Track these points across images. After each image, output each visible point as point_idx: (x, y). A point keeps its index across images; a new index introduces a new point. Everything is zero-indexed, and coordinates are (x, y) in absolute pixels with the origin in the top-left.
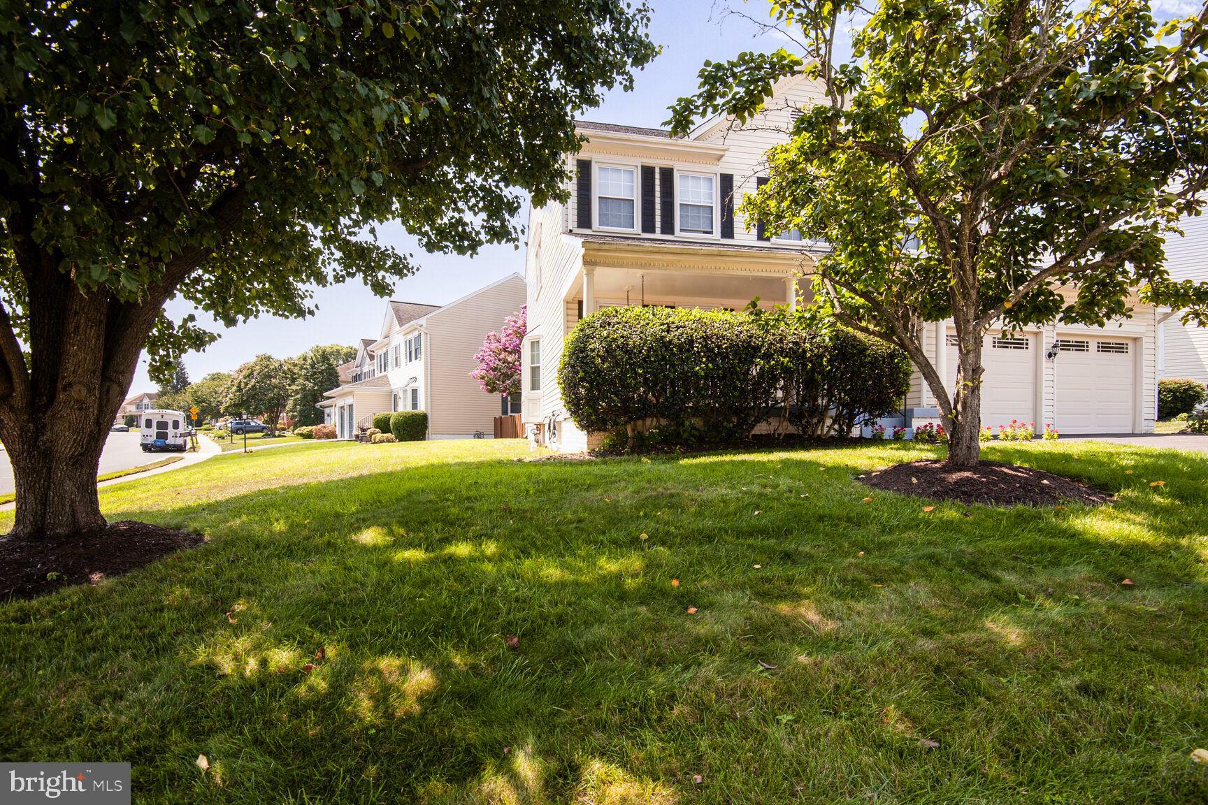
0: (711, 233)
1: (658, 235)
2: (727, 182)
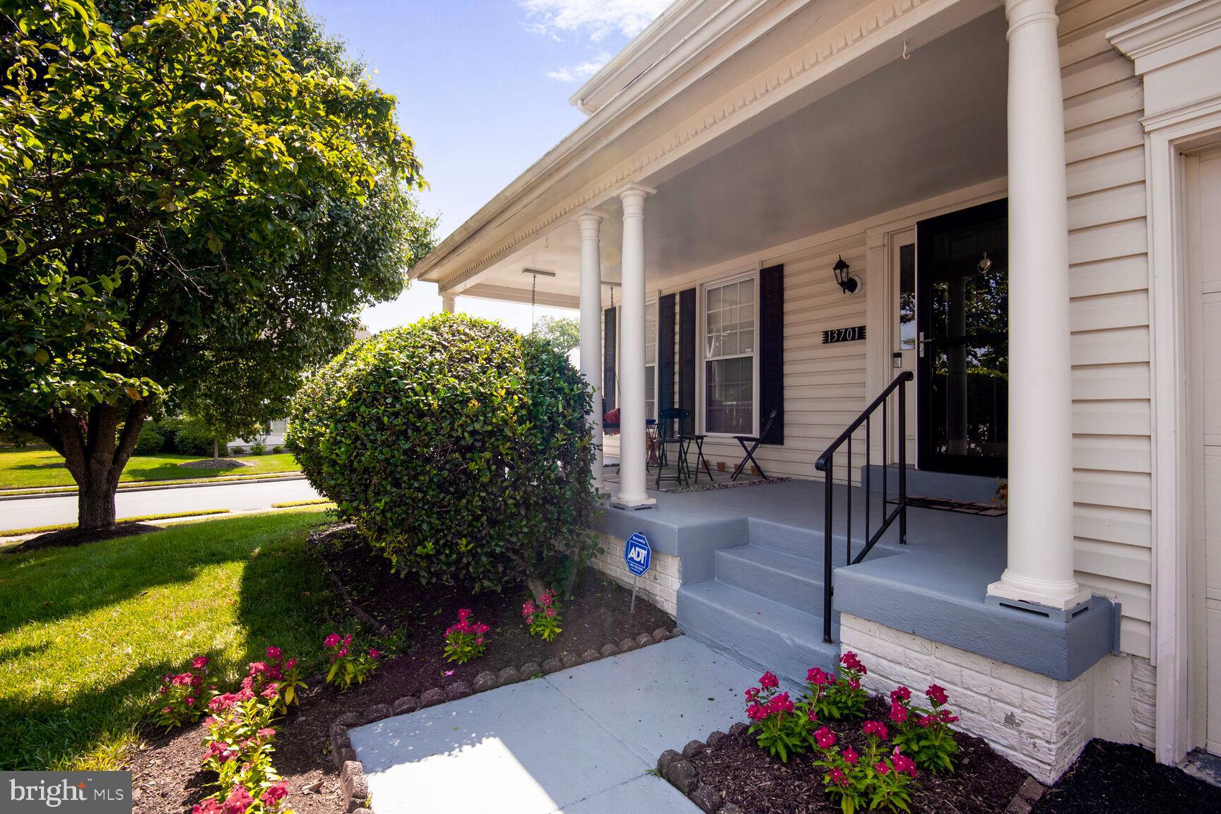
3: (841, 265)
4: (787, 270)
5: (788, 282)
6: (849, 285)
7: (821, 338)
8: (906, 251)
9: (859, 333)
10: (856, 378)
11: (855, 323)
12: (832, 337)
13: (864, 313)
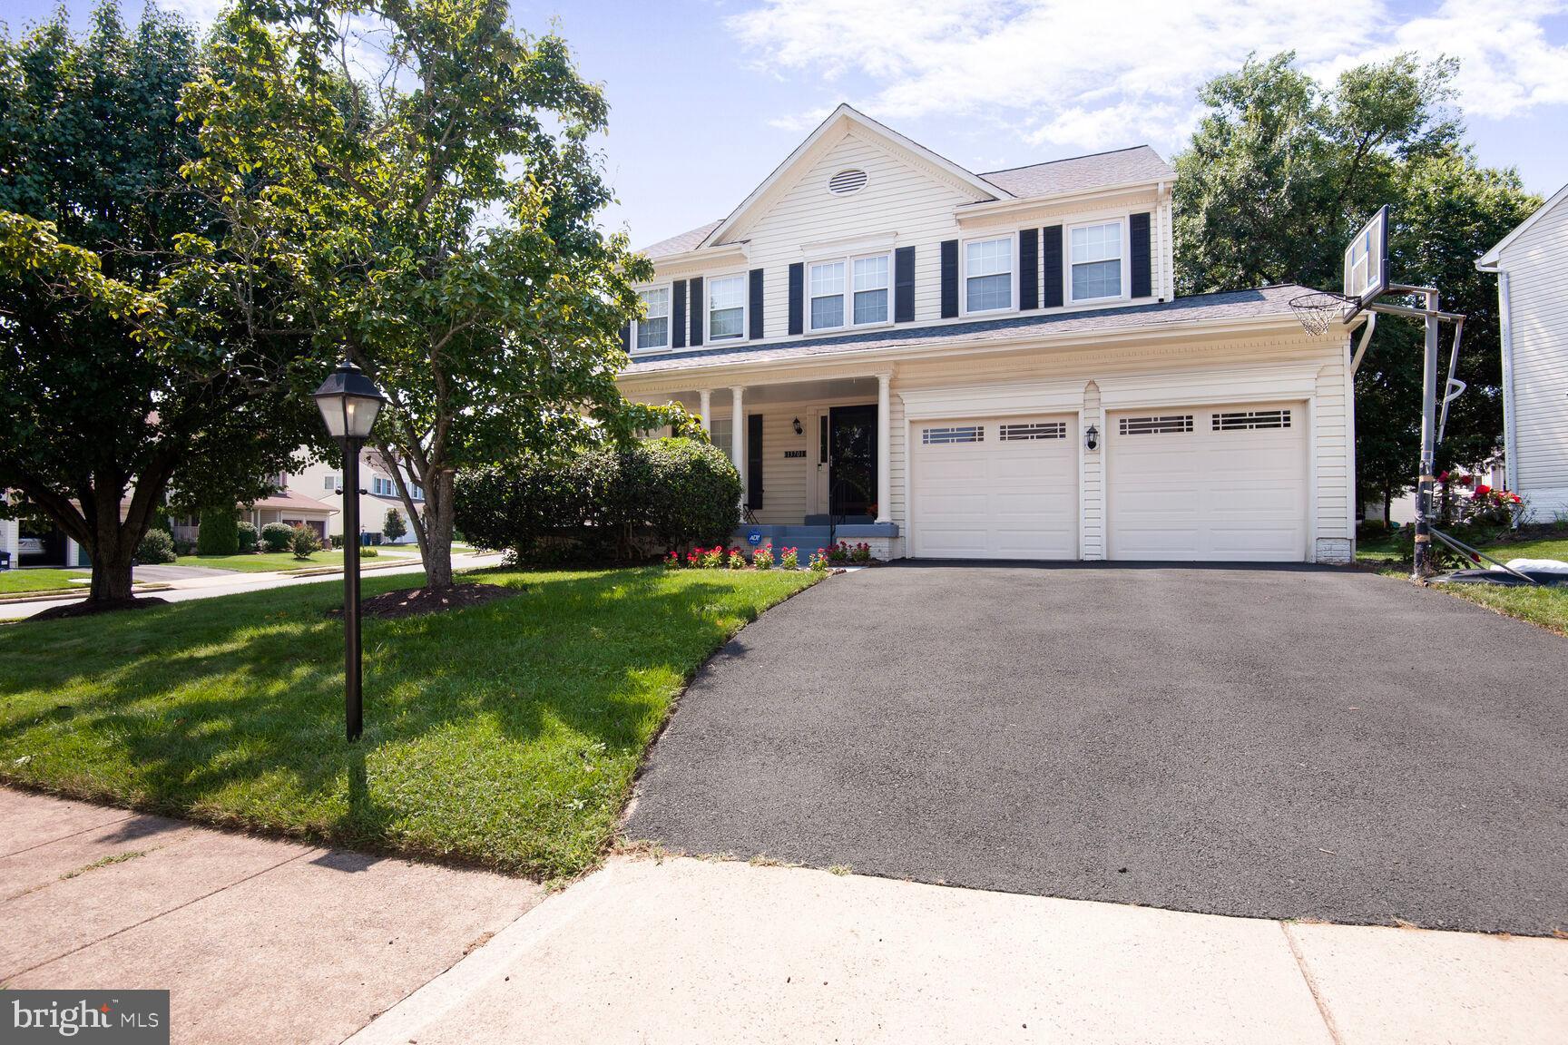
0: (741, 336)
1: (688, 348)
2: (756, 278)
3: (797, 421)
4: (764, 418)
5: (765, 424)
6: (799, 431)
7: (784, 455)
8: (824, 419)
9: (803, 454)
10: (803, 475)
11: (803, 449)
12: (789, 455)
13: (805, 445)
